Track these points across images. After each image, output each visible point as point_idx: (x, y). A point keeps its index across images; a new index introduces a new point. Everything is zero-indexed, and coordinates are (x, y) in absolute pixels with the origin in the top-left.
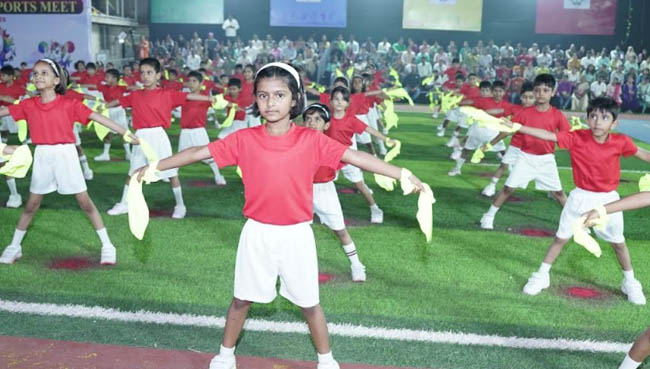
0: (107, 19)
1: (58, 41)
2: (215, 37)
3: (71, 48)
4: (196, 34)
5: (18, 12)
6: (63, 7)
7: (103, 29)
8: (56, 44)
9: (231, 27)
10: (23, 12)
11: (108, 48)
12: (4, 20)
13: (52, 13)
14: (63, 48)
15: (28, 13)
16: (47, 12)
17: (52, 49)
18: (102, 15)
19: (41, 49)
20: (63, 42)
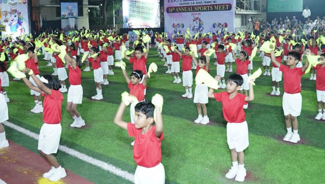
0: (243, 12)
1: (221, 23)
2: (296, 18)
3: (226, 26)
4: (287, 17)
5: (205, 11)
6: (223, 7)
7: (244, 17)
8: (220, 24)
9: (307, 13)
10: (207, 11)
11: (246, 25)
12: (200, 14)
13: (219, 10)
14: (223, 26)
15: (210, 11)
16: (216, 10)
17: (218, 26)
18: (242, 10)
19: (214, 27)
20: (223, 23)
